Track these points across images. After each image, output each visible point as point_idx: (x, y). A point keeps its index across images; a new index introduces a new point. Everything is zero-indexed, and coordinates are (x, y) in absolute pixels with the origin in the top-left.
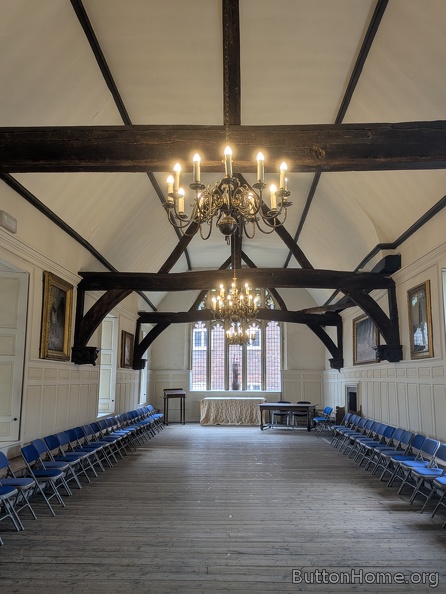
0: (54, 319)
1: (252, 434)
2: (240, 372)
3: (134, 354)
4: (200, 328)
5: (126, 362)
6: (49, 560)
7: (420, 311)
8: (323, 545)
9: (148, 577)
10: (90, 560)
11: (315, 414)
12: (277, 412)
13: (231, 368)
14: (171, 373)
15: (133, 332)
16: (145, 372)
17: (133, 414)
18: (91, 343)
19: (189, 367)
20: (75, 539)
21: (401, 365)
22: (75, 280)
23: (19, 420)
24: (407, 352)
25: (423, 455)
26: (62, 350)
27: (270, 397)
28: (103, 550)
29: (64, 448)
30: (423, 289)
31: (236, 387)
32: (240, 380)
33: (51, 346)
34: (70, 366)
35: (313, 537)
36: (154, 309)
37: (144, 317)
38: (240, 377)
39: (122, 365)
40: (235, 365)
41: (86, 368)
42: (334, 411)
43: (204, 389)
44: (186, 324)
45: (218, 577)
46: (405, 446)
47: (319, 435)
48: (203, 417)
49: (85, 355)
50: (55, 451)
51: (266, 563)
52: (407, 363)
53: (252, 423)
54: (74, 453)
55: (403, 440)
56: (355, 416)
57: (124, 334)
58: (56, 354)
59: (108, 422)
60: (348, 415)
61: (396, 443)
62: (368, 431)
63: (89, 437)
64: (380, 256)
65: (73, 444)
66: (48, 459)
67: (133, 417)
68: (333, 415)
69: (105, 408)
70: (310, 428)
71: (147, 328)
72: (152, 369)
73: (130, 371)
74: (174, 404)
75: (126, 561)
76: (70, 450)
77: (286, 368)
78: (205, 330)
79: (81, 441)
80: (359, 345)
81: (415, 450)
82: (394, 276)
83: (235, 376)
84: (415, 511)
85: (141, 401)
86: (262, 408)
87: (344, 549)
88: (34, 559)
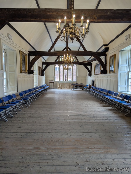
0: (23, 63)
1: (69, 91)
2: (67, 77)
3: (42, 72)
4: (57, 66)
5: (40, 74)
6: (29, 117)
7: (112, 62)
8: (89, 114)
9: (51, 120)
10: (38, 117)
11: (84, 86)
12: (75, 86)
13: (64, 76)
14: (50, 77)
15: (41, 67)
16: (44, 77)
17: (42, 86)
18: (32, 69)
19: (55, 76)
20: (34, 113)
21: (106, 75)
22: (27, 53)
23: (17, 87)
24: (108, 72)
25: (111, 95)
26: (25, 71)
27: (74, 82)
28: (40, 115)
29: (28, 93)
30: (114, 56)
31: (66, 80)
32: (67, 79)
33: (23, 70)
34: (27, 75)
35: (86, 112)
36: (46, 61)
37: (44, 63)
38: (67, 78)
39: (39, 75)
40: (66, 75)
41: (31, 75)
42: (89, 86)
43: (58, 81)
44: (54, 65)
45: (67, 120)
46: (106, 93)
47: (85, 91)
48: (58, 87)
49: (31, 72)
50: (26, 94)
51: (77, 117)
52: (108, 74)
53: (69, 88)
54: (30, 95)
55: (106, 92)
56: (94, 87)
57: (39, 67)
58: (24, 72)
59: (37, 88)
60: (92, 86)
61: (104, 92)
62: (97, 90)
63: (33, 91)
64: (104, 48)
65: (30, 93)
66: (25, 96)
67: (42, 87)
68: (89, 87)
69: (36, 85)
70: (83, 89)
71: (44, 66)
72: (46, 76)
73: (41, 76)
74: (51, 84)
75: (46, 117)
76: (29, 94)
77: (78, 76)
78: (58, 67)
79: (31, 92)
80: (96, 70)
81: (108, 94)
82: (106, 53)
83: (65, 77)
84: (108, 107)
85: (43, 83)
86: (72, 85)
87: (93, 114)
88: (25, 117)
